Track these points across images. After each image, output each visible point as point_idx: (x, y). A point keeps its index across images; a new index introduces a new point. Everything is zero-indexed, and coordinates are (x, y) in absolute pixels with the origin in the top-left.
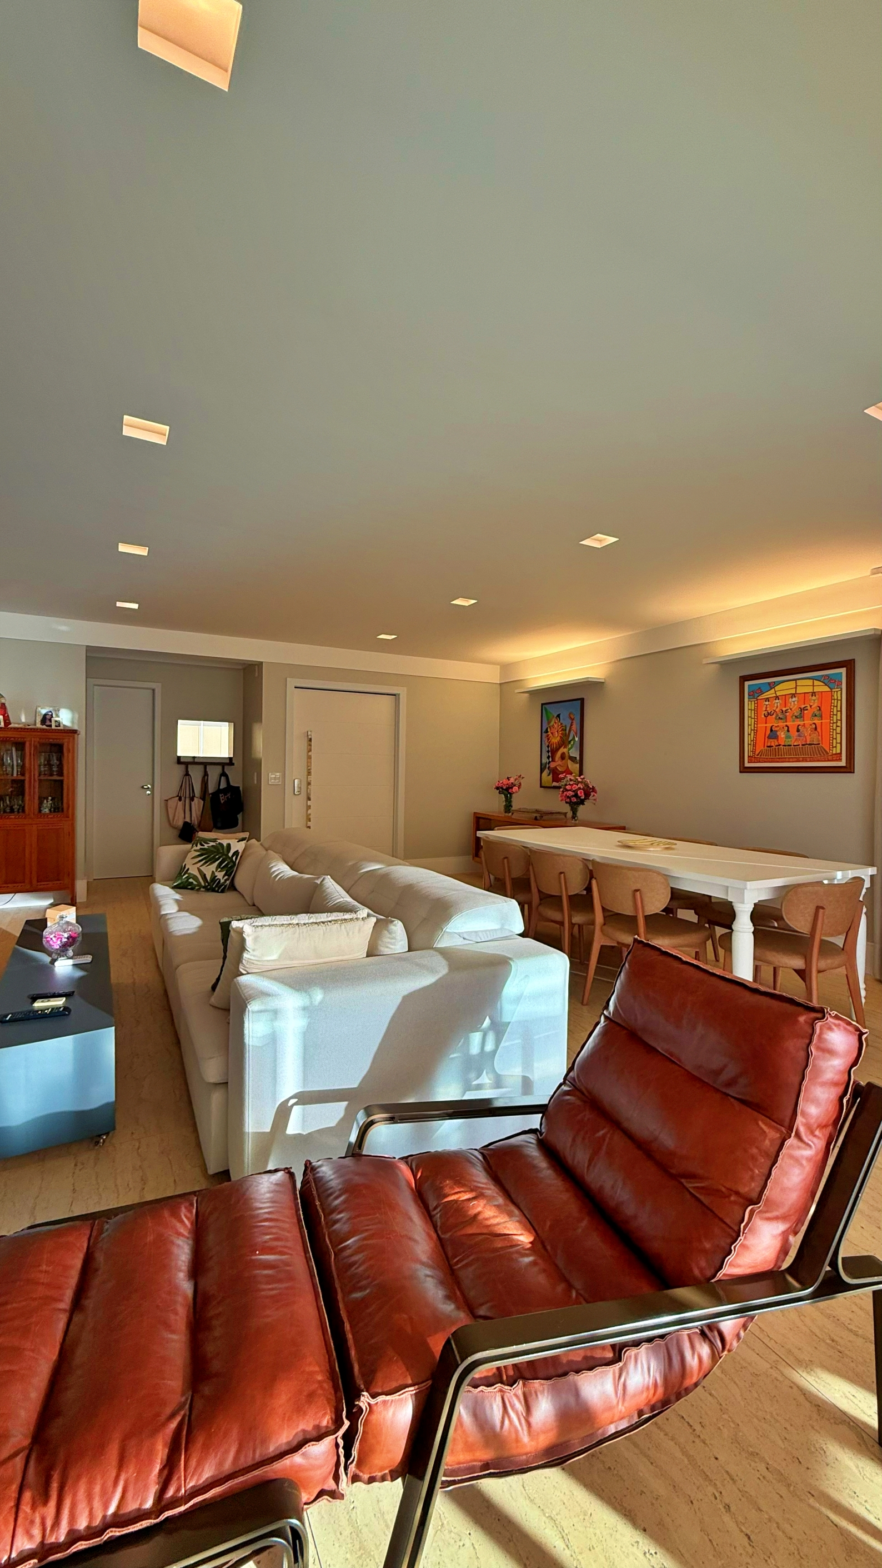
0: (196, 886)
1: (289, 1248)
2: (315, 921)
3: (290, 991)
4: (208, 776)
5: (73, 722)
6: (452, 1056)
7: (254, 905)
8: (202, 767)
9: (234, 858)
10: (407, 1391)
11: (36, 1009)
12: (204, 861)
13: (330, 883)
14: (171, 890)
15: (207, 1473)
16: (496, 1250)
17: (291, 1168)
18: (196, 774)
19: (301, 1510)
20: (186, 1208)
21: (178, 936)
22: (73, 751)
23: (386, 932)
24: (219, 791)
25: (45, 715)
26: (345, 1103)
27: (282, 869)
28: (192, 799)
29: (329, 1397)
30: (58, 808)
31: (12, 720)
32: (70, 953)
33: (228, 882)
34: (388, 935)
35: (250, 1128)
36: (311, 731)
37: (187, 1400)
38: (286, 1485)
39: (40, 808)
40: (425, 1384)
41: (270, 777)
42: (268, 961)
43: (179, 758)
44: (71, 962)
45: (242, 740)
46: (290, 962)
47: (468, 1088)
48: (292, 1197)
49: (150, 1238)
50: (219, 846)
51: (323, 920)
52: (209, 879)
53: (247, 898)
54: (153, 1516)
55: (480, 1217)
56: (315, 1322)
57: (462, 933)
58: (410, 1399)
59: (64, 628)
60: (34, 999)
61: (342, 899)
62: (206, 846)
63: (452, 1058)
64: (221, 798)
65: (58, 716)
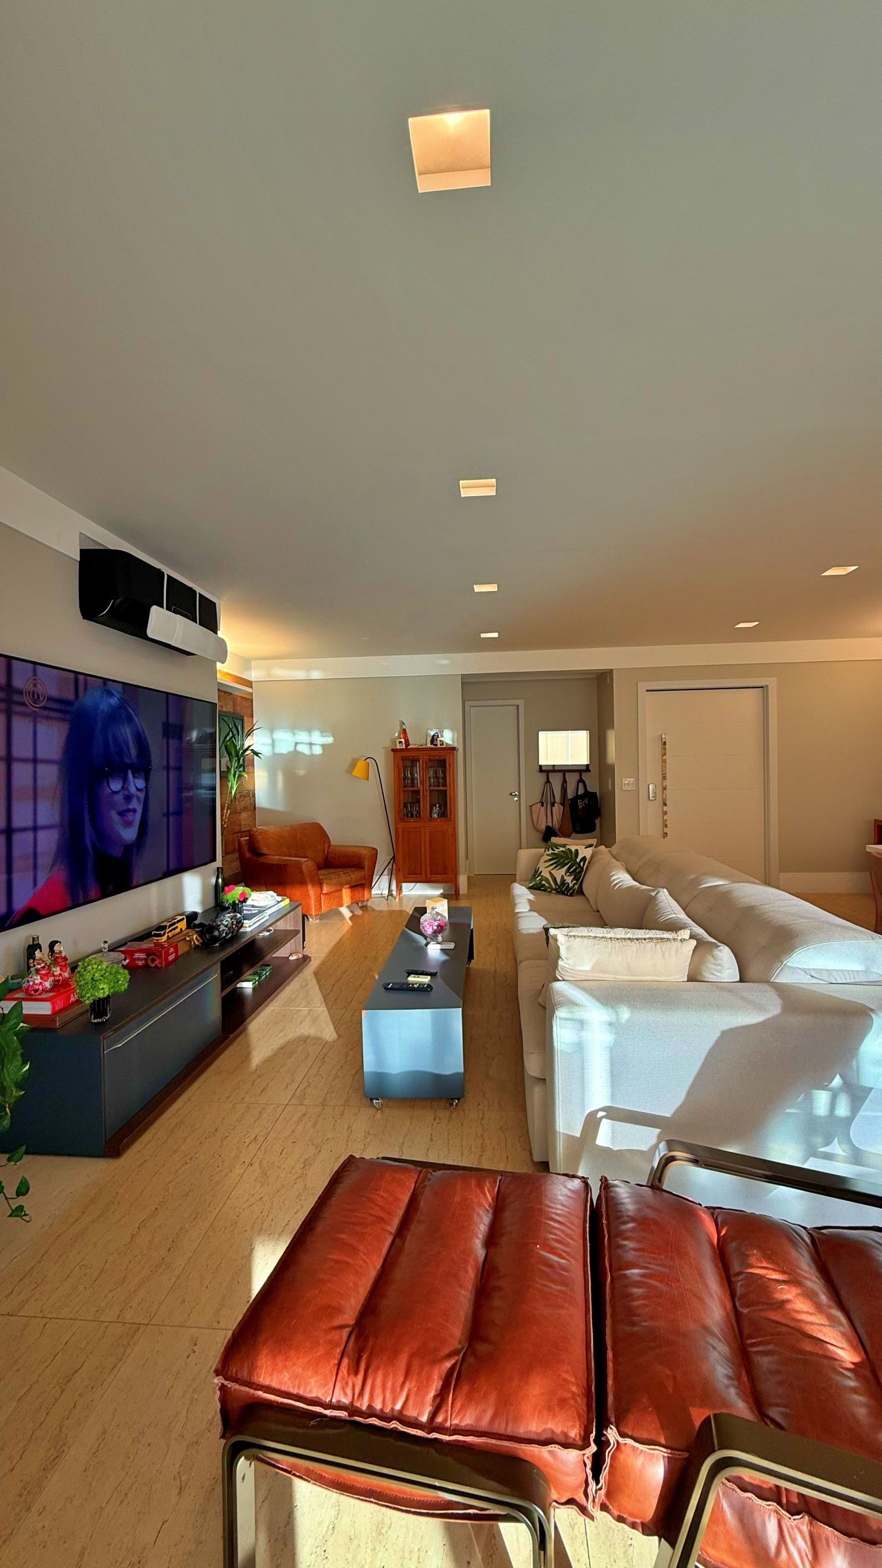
0: (548, 888)
1: (568, 1254)
2: (631, 937)
3: (597, 1003)
4: (566, 782)
5: (453, 740)
6: (788, 1111)
7: (598, 911)
8: (561, 774)
9: (582, 864)
10: (658, 1450)
11: (410, 982)
12: (554, 865)
13: (664, 896)
14: (526, 890)
15: (467, 1420)
16: (802, 1352)
17: (588, 1178)
18: (556, 781)
19: (548, 1506)
20: (490, 1183)
21: (525, 935)
22: (453, 765)
23: (710, 958)
24: (577, 797)
25: (434, 736)
26: (659, 1130)
27: (623, 878)
28: (553, 805)
29: (582, 1412)
30: (444, 814)
31: (410, 743)
32: (440, 938)
33: (576, 887)
34: (714, 961)
35: (561, 1128)
36: (665, 734)
37: (463, 1348)
38: (535, 1471)
39: (431, 813)
40: (680, 1453)
41: (623, 784)
42: (581, 971)
43: (541, 766)
44: (439, 947)
45: (598, 746)
46: (601, 975)
47: (812, 1152)
48: (582, 1208)
49: (457, 1199)
50: (567, 851)
51: (640, 936)
52: (559, 882)
53: (592, 904)
54: (426, 1431)
55: (789, 1306)
56: (580, 1336)
57: (809, 969)
58: (662, 1460)
59: (445, 662)
60: (409, 974)
61: (674, 916)
62: (556, 851)
63: (789, 1114)
64: (579, 804)
65: (442, 736)
